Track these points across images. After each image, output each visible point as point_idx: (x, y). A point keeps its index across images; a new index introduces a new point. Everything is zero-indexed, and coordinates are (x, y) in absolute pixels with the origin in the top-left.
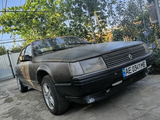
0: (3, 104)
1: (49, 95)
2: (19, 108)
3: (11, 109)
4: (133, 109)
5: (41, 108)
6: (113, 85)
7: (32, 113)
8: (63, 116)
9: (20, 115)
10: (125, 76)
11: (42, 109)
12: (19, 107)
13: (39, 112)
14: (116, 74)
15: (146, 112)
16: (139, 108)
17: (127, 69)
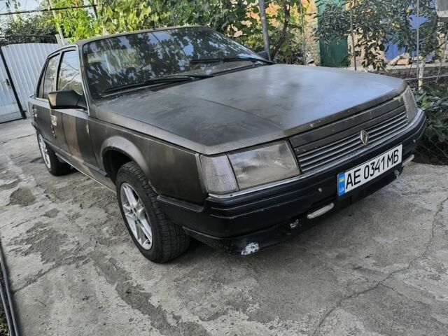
0: (7, 208)
1: (139, 215)
2: (54, 227)
3: (34, 228)
4: (350, 266)
5: (115, 233)
6: (311, 216)
7: (92, 249)
8: (174, 266)
9: (61, 249)
10: (344, 191)
11: (116, 237)
12: (55, 224)
13: (111, 248)
14: (320, 190)
15: (379, 279)
16: (365, 267)
17: (350, 175)
